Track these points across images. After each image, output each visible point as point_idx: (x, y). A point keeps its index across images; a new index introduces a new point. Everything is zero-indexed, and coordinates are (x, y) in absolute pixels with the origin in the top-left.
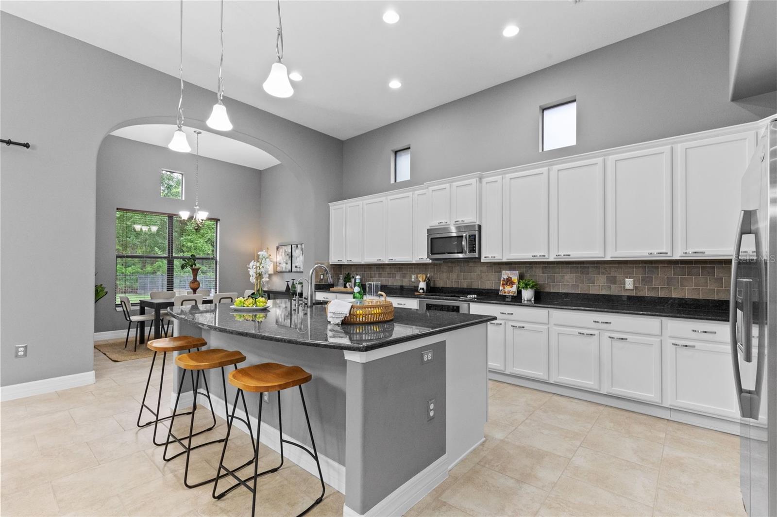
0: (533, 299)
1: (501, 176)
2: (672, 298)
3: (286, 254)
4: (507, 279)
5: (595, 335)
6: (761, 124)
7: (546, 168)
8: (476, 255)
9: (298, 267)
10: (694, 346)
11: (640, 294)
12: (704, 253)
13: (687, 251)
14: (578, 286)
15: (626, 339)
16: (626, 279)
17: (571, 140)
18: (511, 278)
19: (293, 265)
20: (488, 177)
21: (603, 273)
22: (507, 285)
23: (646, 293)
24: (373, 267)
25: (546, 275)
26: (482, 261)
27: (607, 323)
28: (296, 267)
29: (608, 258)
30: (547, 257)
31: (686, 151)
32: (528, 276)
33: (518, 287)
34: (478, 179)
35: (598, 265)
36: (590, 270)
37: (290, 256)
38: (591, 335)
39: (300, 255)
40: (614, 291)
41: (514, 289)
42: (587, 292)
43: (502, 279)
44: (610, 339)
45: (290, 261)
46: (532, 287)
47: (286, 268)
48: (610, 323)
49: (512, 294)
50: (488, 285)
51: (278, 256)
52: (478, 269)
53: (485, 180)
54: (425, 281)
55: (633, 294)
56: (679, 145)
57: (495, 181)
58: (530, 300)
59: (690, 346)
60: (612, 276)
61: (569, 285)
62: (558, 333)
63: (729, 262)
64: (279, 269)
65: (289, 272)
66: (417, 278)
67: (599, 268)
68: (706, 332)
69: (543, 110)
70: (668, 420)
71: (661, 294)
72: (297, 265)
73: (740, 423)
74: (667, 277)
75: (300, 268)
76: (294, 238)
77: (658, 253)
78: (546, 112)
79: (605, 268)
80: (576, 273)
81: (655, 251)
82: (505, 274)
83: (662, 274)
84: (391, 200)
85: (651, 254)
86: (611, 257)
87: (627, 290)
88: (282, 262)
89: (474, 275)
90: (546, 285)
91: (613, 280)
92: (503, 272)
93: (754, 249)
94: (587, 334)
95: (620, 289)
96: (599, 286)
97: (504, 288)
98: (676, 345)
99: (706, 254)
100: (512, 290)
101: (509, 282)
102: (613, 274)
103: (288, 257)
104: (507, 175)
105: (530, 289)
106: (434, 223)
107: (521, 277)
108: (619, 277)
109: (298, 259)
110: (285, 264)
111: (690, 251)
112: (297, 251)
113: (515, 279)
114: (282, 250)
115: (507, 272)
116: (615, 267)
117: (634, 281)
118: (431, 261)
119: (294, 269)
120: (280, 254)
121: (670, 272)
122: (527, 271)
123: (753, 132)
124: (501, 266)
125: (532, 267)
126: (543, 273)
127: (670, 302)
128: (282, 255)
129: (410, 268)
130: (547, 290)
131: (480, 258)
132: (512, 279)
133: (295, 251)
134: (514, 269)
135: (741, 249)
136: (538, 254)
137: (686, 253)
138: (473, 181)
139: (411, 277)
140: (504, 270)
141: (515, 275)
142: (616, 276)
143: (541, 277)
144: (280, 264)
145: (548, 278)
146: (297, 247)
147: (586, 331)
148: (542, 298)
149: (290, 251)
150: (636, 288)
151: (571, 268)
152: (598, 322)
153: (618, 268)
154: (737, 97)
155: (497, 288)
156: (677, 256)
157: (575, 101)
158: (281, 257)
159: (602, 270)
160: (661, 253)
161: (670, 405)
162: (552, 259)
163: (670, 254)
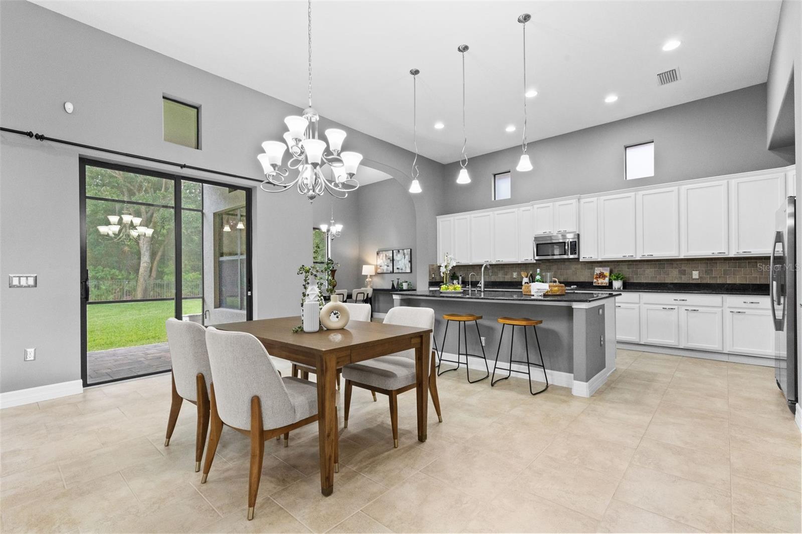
0: (622, 288)
1: (596, 198)
2: (727, 284)
3: (387, 258)
4: (600, 273)
5: (674, 309)
6: (788, 169)
7: (633, 193)
8: (576, 256)
9: (400, 268)
10: (745, 312)
11: (704, 282)
12: (750, 252)
13: (739, 251)
14: (656, 277)
15: (698, 310)
16: (693, 272)
17: (650, 172)
18: (603, 273)
19: (394, 267)
20: (584, 198)
21: (676, 268)
22: (600, 277)
23: (708, 281)
24: (476, 267)
25: (631, 270)
26: (580, 260)
27: (683, 300)
28: (398, 269)
29: (682, 257)
30: (634, 257)
31: (738, 185)
32: (616, 271)
33: (610, 279)
34: (577, 200)
35: (672, 262)
36: (666, 266)
37: (392, 259)
38: (672, 309)
39: (402, 259)
40: (684, 280)
41: (607, 280)
42: (663, 282)
43: (595, 274)
44: (686, 311)
45: (392, 264)
46: (621, 279)
47: (387, 270)
48: (686, 300)
49: (605, 285)
50: (582, 279)
51: (378, 260)
52: (574, 267)
53: (582, 201)
54: (527, 277)
55: (699, 282)
56: (733, 180)
57: (591, 202)
58: (620, 288)
59: (742, 312)
60: (682, 270)
61: (648, 277)
62: (647, 309)
63: (769, 258)
64: (379, 271)
65: (391, 273)
66: (519, 274)
67: (673, 264)
68: (752, 303)
69: (626, 148)
70: (727, 362)
71: (719, 281)
72: (398, 267)
73: (775, 359)
74: (724, 270)
75: (402, 269)
76: (395, 245)
77: (719, 253)
78: (628, 150)
79: (677, 264)
80: (655, 268)
81: (716, 252)
82: (598, 270)
83: (720, 268)
84: (498, 214)
85: (713, 253)
86: (685, 256)
87: (694, 279)
88: (383, 265)
89: (570, 272)
90: (631, 278)
91: (683, 273)
92: (596, 268)
93: (782, 250)
94: (669, 309)
95: (689, 278)
96: (673, 276)
97: (598, 280)
98: (733, 312)
99: (752, 253)
100: (606, 281)
101: (602, 275)
102: (683, 268)
103: (389, 260)
104: (601, 197)
105: (620, 281)
106: (540, 232)
107: (611, 272)
108: (687, 269)
109: (400, 262)
110: (386, 267)
111: (741, 251)
112: (399, 255)
113: (607, 273)
114: (382, 255)
115: (599, 268)
116: (685, 263)
117: (699, 273)
118: (535, 262)
119: (396, 270)
120: (381, 258)
121: (726, 267)
122: (615, 268)
123: (783, 174)
124: (593, 264)
125: (619, 265)
126: (628, 269)
127: (726, 286)
128: (382, 259)
129: (511, 267)
130: (632, 281)
131: (578, 259)
132: (605, 273)
133: (397, 255)
134: (605, 266)
135: (776, 250)
136: (627, 255)
137: (738, 253)
138: (574, 201)
139: (512, 275)
140: (597, 267)
141: (607, 270)
142: (685, 270)
143: (626, 271)
144: (381, 266)
145: (632, 272)
146: (399, 252)
147: (667, 307)
148: (628, 286)
149: (391, 255)
150: (700, 278)
151: (651, 264)
152: (677, 300)
153: (687, 264)
154: (773, 147)
155: (591, 281)
156: (732, 255)
157: (653, 142)
158: (382, 261)
159: (675, 265)
160: (720, 253)
161: (729, 351)
162: (638, 258)
163: (727, 253)
